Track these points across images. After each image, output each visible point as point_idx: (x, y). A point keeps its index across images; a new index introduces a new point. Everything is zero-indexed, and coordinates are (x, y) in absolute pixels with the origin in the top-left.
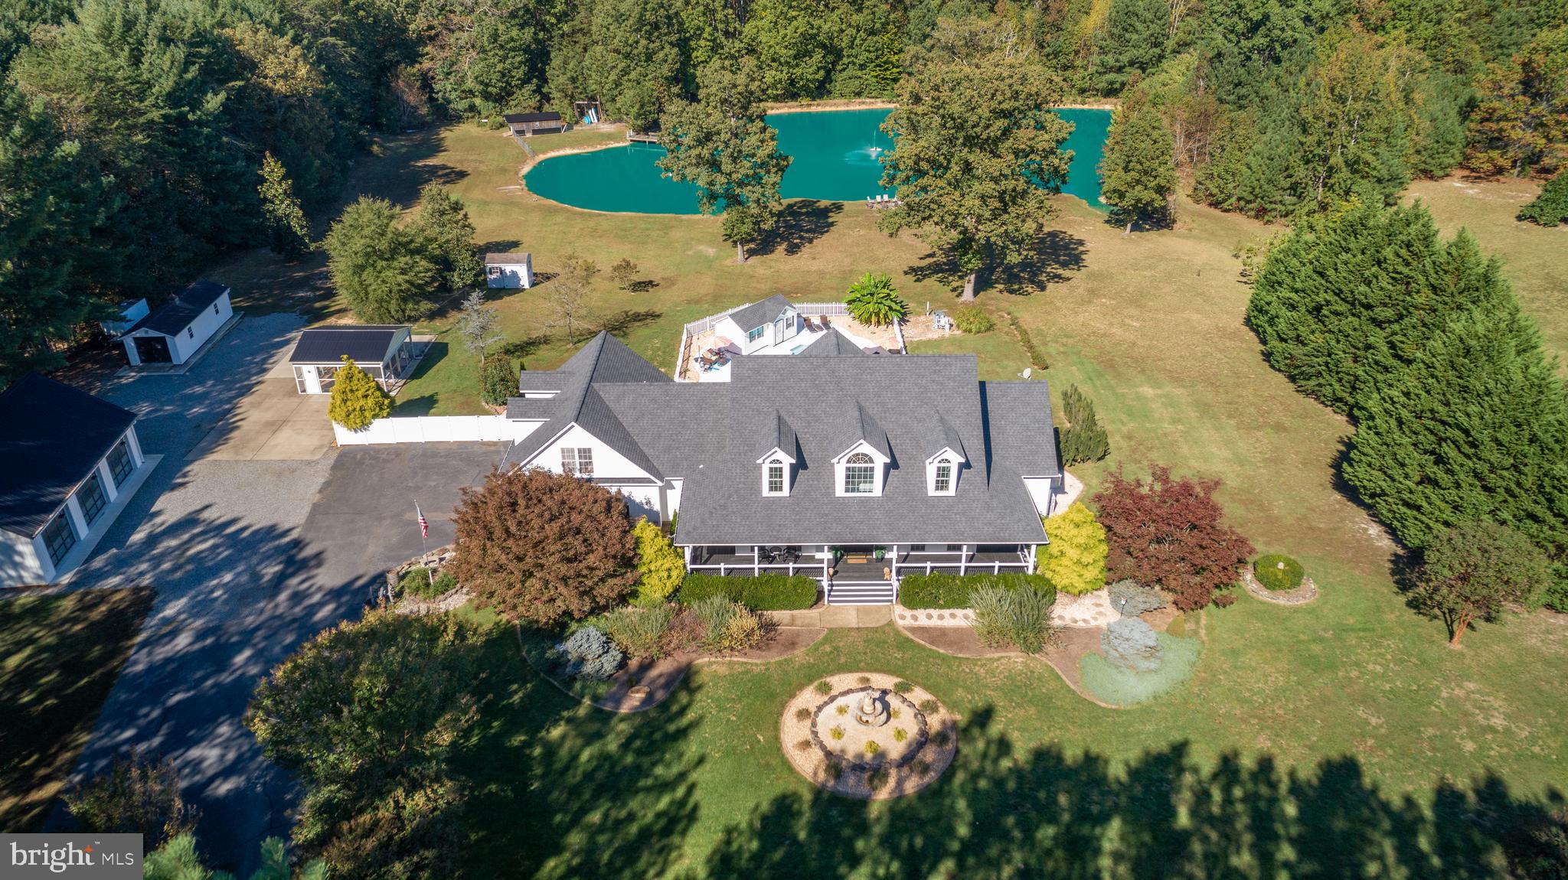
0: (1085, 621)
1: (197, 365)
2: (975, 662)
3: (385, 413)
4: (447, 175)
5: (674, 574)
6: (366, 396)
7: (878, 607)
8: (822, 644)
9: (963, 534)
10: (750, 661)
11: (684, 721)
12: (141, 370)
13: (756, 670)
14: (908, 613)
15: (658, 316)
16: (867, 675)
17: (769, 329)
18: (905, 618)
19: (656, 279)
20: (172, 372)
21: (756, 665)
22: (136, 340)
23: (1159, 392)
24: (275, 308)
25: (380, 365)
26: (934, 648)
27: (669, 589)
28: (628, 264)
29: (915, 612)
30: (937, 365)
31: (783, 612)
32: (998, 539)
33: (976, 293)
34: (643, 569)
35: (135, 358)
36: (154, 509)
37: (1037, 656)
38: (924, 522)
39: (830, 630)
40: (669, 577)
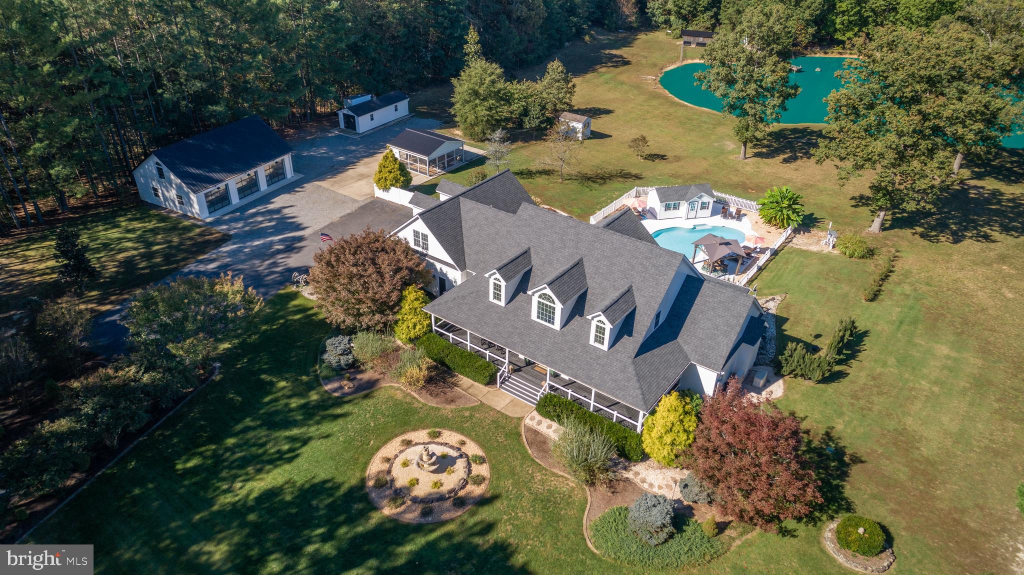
0: (651, 485)
1: (365, 136)
2: (541, 468)
3: (398, 185)
4: (617, 62)
5: (418, 327)
6: (391, 172)
7: (526, 405)
8: (467, 409)
9: (591, 380)
10: (419, 398)
11: (339, 411)
12: (342, 131)
13: (416, 405)
14: (538, 417)
15: (641, 178)
16: (468, 441)
17: (684, 206)
18: (535, 421)
19: (669, 154)
20: (353, 136)
21: (419, 402)
22: (344, 114)
23: (954, 354)
24: (434, 116)
25: (426, 158)
26: (528, 447)
27: (412, 335)
28: (644, 138)
29: (543, 419)
30: (651, 253)
31: (469, 380)
32: (613, 394)
33: (883, 228)
34: (399, 317)
35: (342, 125)
36: (272, 200)
37: (587, 489)
38: (573, 360)
39: (482, 404)
40: (414, 327)
